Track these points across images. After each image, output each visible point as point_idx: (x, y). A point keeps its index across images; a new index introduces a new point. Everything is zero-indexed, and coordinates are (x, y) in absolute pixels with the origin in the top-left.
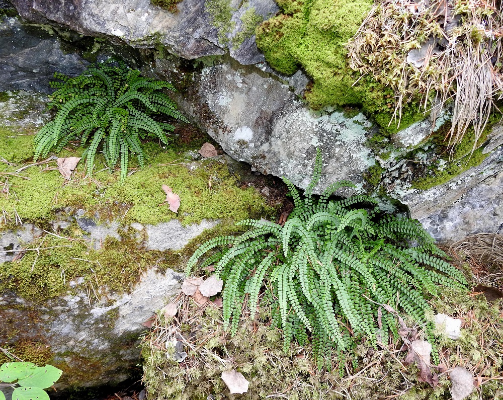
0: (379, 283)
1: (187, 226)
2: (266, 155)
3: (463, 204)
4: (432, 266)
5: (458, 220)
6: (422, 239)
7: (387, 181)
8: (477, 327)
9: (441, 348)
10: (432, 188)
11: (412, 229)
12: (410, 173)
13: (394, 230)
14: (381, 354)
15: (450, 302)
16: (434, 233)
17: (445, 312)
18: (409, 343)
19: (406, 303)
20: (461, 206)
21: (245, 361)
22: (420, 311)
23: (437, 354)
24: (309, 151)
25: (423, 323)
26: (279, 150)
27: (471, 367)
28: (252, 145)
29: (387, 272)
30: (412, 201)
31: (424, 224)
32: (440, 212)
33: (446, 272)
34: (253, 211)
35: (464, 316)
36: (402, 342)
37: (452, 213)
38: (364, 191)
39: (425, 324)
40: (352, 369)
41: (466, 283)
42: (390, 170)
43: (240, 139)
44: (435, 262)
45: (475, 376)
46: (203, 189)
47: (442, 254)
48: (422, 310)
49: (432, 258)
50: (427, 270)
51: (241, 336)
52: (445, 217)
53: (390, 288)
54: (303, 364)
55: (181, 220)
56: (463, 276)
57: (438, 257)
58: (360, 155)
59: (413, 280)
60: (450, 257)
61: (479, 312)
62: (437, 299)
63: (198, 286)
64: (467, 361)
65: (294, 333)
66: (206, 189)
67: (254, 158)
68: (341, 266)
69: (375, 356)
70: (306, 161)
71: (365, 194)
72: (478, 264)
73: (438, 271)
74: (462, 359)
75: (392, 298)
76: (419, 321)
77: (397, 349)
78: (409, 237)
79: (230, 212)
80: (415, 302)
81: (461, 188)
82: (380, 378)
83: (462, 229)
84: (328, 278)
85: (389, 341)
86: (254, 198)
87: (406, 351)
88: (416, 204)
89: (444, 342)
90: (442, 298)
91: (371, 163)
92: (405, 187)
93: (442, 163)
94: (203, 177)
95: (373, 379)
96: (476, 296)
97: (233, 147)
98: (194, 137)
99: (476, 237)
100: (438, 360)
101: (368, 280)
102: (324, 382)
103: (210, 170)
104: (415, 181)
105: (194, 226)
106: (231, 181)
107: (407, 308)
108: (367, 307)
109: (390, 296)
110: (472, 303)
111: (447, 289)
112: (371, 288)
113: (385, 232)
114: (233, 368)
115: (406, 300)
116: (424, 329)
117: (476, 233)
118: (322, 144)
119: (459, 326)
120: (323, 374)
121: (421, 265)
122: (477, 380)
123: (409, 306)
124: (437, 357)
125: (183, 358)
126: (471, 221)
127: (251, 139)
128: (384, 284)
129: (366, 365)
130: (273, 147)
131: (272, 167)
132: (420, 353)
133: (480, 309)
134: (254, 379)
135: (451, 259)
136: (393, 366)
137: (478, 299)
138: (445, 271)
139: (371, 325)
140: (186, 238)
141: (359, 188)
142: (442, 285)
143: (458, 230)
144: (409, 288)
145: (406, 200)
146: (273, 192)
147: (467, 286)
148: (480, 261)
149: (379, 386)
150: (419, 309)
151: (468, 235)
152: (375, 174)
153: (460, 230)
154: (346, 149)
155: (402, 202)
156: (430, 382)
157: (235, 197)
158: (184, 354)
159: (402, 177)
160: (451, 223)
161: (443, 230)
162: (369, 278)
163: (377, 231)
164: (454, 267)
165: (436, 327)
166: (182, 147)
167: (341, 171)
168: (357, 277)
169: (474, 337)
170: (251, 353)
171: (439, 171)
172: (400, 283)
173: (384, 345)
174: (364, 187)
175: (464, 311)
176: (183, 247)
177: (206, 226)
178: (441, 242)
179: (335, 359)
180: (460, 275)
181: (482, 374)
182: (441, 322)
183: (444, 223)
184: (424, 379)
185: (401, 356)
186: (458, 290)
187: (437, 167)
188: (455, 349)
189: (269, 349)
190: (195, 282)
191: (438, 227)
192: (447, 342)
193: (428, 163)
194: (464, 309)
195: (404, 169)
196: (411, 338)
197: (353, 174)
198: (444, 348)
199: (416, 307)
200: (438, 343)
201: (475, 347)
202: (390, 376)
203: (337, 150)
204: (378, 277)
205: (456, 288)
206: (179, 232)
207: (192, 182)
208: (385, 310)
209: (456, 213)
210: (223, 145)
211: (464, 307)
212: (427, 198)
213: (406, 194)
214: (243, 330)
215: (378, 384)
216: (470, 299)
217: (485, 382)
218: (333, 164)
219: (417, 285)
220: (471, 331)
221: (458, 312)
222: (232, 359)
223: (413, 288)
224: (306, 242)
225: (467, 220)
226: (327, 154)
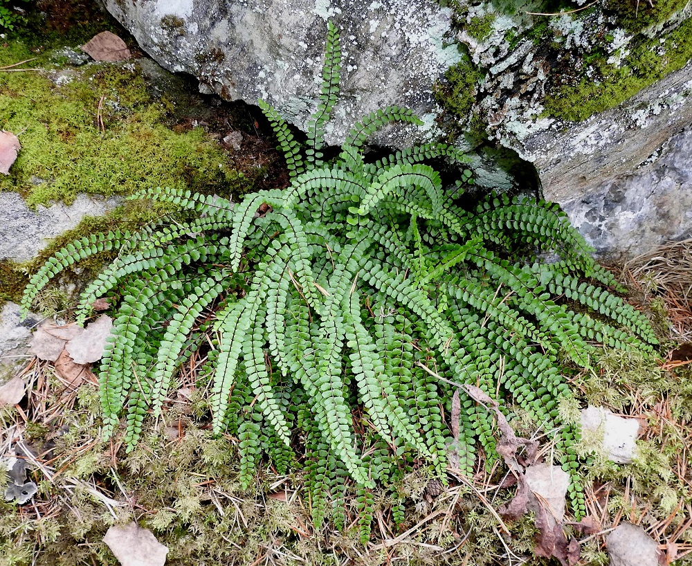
0: (462, 338)
1: (40, 207)
2: (225, 50)
3: (661, 172)
4: (583, 302)
5: (647, 209)
6: (566, 248)
7: (489, 102)
8: (674, 437)
9: (591, 483)
10: (593, 118)
11: (545, 223)
12: (541, 76)
13: (505, 226)
14: (456, 493)
15: (617, 381)
16: (593, 237)
17: (604, 403)
18: (521, 470)
19: (519, 382)
20: (655, 177)
21: (158, 503)
22: (549, 400)
23: (581, 495)
24: (313, 32)
25: (555, 427)
26: (251, 37)
27: (654, 523)
28: (193, 28)
29: (482, 315)
30: (546, 153)
31: (572, 215)
32: (607, 189)
33: (614, 316)
34: (197, 180)
35: (647, 413)
36: (505, 468)
37: (634, 191)
38: (439, 132)
39: (560, 428)
40: (391, 524)
41: (655, 342)
42: (494, 71)
43: (168, 14)
44: (591, 295)
45: (662, 543)
46: (81, 126)
47: (606, 278)
48: (553, 397)
49: (583, 285)
50: (572, 313)
51: (148, 453)
52: (620, 200)
53: (485, 348)
54: (284, 512)
55: (24, 194)
56: (649, 327)
57: (597, 284)
58: (427, 37)
59: (537, 331)
60: (625, 287)
61: (679, 404)
62: (588, 375)
63: (67, 341)
64: (646, 511)
65: (265, 445)
66: (91, 127)
67: (202, 59)
68: (378, 298)
69: (441, 499)
70: (309, 61)
71: (442, 140)
72: (682, 305)
73: (595, 315)
74: (636, 506)
75: (487, 370)
76: (545, 422)
77: (494, 482)
78: (537, 242)
79: (143, 179)
80: (539, 380)
81: (659, 124)
82: (452, 545)
83: (653, 230)
84: (339, 325)
85: (476, 466)
86: (199, 150)
87: (513, 488)
88: (555, 164)
89: (598, 468)
90: (601, 372)
91: (450, 57)
92: (528, 114)
93: (620, 39)
94: (83, 100)
95: (436, 548)
96: (675, 368)
97: (156, 34)
98: (80, 19)
99: (680, 248)
100: (583, 507)
101: (433, 331)
102: (330, 551)
103: (101, 85)
104: (553, 97)
105: (56, 209)
106: (152, 113)
107: (520, 394)
108: (429, 391)
109: (483, 367)
110: (666, 384)
111: (613, 354)
112: (440, 349)
113: (487, 230)
114: (132, 519)
115: (520, 375)
116: (556, 439)
117: (682, 238)
118: (338, 11)
119: (635, 434)
120: (327, 534)
121: (561, 301)
122: (666, 551)
123: (525, 390)
124: (582, 501)
125: (30, 495)
126: (673, 212)
127: (190, 14)
128: (472, 341)
129: (422, 517)
130: (239, 28)
131: (242, 82)
132: (542, 493)
133: (684, 397)
134: (182, 541)
135: (625, 291)
136: (482, 520)
137: (679, 375)
138: (611, 314)
139: (437, 432)
140: (40, 236)
141: (427, 123)
142: (602, 343)
143: (643, 231)
144: (527, 349)
145: (531, 149)
146: (251, 143)
147: (656, 347)
148: (685, 298)
149: (450, 560)
150: (547, 397)
151: (664, 243)
152: (461, 85)
153: (648, 230)
154: (395, 21)
155: (521, 156)
156: (560, 557)
157: (154, 147)
158: (31, 487)
159: (522, 91)
160: (630, 215)
161: (613, 230)
162: (438, 326)
163: (469, 227)
164: (632, 307)
165: (583, 436)
166: (48, 38)
167: (385, 82)
168: (409, 324)
169: (665, 459)
170: (171, 488)
171: (610, 67)
172: (509, 338)
173: (463, 474)
174: (439, 120)
175: (646, 400)
176: (36, 255)
177: (86, 209)
178: (607, 257)
179: (354, 503)
180: (644, 323)
181: (678, 536)
182: (596, 424)
183: (616, 214)
184: (548, 551)
185: (502, 497)
186: (638, 355)
187: (607, 55)
188: (622, 483)
189: (211, 479)
190: (62, 334)
191: (604, 223)
192: (604, 469)
193: (585, 44)
194: (647, 396)
195: (527, 68)
196: (524, 460)
197: (414, 89)
198: (598, 483)
199: (540, 391)
200: (586, 472)
201: (667, 480)
202: (475, 541)
203: (374, 24)
204: (461, 325)
205: (632, 351)
206: (21, 222)
207: (54, 109)
208: (469, 398)
209: (643, 192)
210: (137, 34)
211: (647, 392)
212: (579, 148)
213: (531, 131)
214: (153, 437)
215: (446, 559)
216: (663, 376)
217: (683, 554)
218: (368, 65)
219: (545, 344)
220: (659, 445)
221: (635, 403)
222: (131, 500)
223: (539, 349)
224: (293, 241)
225: (666, 208)
226: (352, 37)
